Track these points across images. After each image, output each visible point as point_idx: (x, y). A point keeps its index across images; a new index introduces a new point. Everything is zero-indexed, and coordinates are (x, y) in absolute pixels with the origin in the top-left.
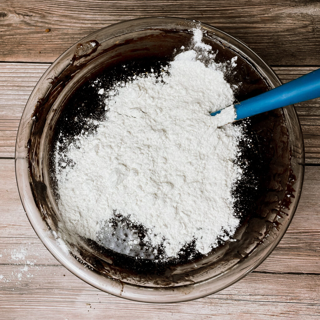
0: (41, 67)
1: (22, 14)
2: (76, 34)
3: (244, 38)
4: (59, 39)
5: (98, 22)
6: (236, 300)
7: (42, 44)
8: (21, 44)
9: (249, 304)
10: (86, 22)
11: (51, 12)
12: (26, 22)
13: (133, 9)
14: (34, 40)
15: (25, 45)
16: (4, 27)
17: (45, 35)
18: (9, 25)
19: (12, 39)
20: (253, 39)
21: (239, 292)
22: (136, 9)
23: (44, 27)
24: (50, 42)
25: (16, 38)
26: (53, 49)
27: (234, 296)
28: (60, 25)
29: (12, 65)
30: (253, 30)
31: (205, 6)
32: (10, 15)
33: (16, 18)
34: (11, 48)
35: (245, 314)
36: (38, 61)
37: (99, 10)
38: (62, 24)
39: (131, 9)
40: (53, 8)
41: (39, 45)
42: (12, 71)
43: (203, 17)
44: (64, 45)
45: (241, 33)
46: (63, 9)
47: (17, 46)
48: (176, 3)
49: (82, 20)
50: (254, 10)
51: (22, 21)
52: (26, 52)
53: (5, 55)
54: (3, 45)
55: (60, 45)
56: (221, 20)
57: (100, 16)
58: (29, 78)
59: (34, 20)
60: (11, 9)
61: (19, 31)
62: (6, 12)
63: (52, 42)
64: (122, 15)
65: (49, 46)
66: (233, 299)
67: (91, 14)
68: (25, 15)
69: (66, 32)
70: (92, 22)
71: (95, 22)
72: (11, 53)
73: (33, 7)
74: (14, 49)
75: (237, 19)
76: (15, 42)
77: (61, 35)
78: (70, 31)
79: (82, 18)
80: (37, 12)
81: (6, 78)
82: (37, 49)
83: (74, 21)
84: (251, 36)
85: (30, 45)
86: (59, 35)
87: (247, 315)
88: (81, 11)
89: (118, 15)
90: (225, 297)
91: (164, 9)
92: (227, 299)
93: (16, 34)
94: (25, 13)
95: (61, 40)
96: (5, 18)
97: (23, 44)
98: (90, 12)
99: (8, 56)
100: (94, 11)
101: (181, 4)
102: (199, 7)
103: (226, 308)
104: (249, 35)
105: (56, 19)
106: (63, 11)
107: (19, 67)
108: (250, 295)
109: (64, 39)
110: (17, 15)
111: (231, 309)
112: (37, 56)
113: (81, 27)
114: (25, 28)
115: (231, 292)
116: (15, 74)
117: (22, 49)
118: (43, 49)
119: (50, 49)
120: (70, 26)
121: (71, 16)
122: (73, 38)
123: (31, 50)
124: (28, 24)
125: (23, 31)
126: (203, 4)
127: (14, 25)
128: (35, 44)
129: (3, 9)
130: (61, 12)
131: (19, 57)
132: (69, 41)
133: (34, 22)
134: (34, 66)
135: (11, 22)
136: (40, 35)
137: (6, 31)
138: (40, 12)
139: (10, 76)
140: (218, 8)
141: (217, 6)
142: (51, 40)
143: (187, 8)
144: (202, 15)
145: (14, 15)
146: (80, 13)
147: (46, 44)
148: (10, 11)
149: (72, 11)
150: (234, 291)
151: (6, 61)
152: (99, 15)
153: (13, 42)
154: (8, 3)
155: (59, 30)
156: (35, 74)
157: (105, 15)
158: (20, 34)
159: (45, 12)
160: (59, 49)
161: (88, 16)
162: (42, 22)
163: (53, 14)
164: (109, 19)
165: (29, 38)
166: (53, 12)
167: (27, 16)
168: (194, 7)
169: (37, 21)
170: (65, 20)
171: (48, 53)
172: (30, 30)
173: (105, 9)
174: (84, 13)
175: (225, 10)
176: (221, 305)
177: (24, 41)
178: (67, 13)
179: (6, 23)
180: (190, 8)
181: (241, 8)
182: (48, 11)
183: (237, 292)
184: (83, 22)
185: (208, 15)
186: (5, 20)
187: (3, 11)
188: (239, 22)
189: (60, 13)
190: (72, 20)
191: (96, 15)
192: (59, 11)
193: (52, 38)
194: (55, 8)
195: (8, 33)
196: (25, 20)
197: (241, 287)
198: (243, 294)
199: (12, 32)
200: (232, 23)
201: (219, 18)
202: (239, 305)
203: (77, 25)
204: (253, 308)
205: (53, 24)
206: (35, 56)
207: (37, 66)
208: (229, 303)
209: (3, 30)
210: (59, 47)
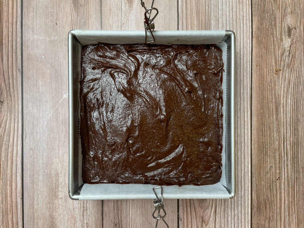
0: (248, 66)
1: (290, 49)
2: (275, 92)
3: (273, 219)
4: (271, 79)
5: (285, 108)
6: (83, 213)
7: (266, 66)
8: (266, 50)
9: (81, 222)
10: (285, 99)
11: (292, 72)
12: (284, 52)
13: (295, 135)
14: (270, 60)
15: (266, 53)
16: (280, 36)
17: (274, 68)
18: (281, 39)
19: (270, 43)
20: (272, 225)
21: (89, 216)
22: (295, 137)
23: (280, 67)
24: (269, 72)
25: (271, 46)
26: (263, 75)
27: (85, 212)
28: (282, 79)
29: (250, 44)
30: (279, 225)
31: (298, 190)
32: (289, 40)
33: (287, 44)
34: (263, 42)
35: (74, 219)
36: (253, 63)
37: (294, 109)
38: (283, 81)
39: (295, 133)
40: (296, 73)
41: (266, 64)
42: (245, 44)
43: (289, 188)
44: (266, 83)
45: (276, 217)
46: (295, 81)
47: (265, 47)
48: (300, 167)
49: (286, 96)
50: (294, 226)
51: (285, 50)
52: (260, 54)
53: (257, 38)
54: (266, 36)
55: (266, 80)
56: (287, 202)
57: (289, 110)
58: (240, 58)
59: (285, 59)
60: (294, 41)
61: (277, 47)
62: (292, 36)
63: (269, 74)
64: (290, 126)
65: (265, 72)
66: (84, 212)
67: (291, 103)
68: (290, 51)
69: (276, 84)
70: (285, 103)
71: (285, 106)
72: (259, 42)
73: (296, 57)
74: (262, 45)
75: (287, 213)
76: (268, 45)
77: (274, 80)
78: (277, 87)
79: (287, 96)
80: (292, 61)
81: (240, 40)
82: (263, 62)
83: (286, 90)
84: (274, 224)
85: (266, 57)
86: (274, 78)
87: (74, 221)
88: (293, 95)
89: (291, 124)
90: (85, 205)
91: (296, 159)
92: (84, 207)
93: (274, 46)
94: (292, 51)
95: (270, 80)
96: (287, 37)
97: (266, 51)
98: (293, 102)
99: (257, 41)
100: (293, 105)
101: (299, 172)
102: (297, 185)
103: (78, 207)
104: (275, 223)
105: (287, 76)
106: (293, 81)
107: (248, 50)
108: (87, 223)
109: (271, 83)
110: (289, 46)
111: (77, 210)
112: (257, 63)
113: (281, 95)
114: (279, 52)
115: (89, 210)
116: (243, 47)
117: (262, 51)
118: (263, 67)
119: (263, 72)
120: (281, 87)
121: (289, 88)
122: (272, 90)
123: (262, 58)
124: (282, 55)
125: (277, 51)
126: (299, 188)
127: (281, 43)
128: (267, 61)
129: (294, 34)
130: (293, 79)
131: (256, 49)
132: (269, 87)
133: (284, 59)
134: (249, 61)
135: (284, 41)
136: (274, 64)
137: (277, 37)
138: (292, 63)
139: (241, 43)
140: (296, 199)
141: (298, 199)
142: (270, 73)
143: (297, 176)
144: (291, 188)
145: (289, 43)
146: (292, 94)
147: (266, 69)
148: (293, 40)
149: (294, 88)
150: (89, 212)
151: (253, 39)
152: (291, 108)
153: (268, 44)
154: (299, 38)
155: (278, 78)
156: (243, 62)
157: (290, 113)
158: (274, 49)
159: (292, 67)
160: (263, 79)
161: (289, 101)
162: (284, 65)
163: (291, 73)
164: (287, 116)
165: (272, 56)
166: (292, 73)
167: (289, 53)
168: (297, 181)
169: (285, 61)
170: (286, 83)
171: (259, 71)
172: (278, 56)
173: (295, 114)
174: (292, 97)
175: (295, 204)
176: (80, 203)
177: (269, 52)
178: (292, 85)
179: (283, 37)
180: (297, 178)
181: (295, 216)
182: (293, 69)
183: (88, 214)
184: (285, 97)
185: (290, 192)
186: (285, 36)
187: (292, 34)
188: (285, 215)
189: (291, 78)
190: (286, 88)
191: (291, 106)
192: (293, 78)
193: (272, 74)
194: (296, 74)
195: (275, 39)
196: (286, 52)
197: (92, 217)
198: (88, 218)
199: (276, 43)
200: (284, 210)
201: (289, 200)
202: (80, 215)
203: (282, 92)
204: (78, 225)
205: (282, 74)
206: (257, 61)
207: (249, 63)
208: (81, 209)
209: (278, 35)
210: (264, 79)
